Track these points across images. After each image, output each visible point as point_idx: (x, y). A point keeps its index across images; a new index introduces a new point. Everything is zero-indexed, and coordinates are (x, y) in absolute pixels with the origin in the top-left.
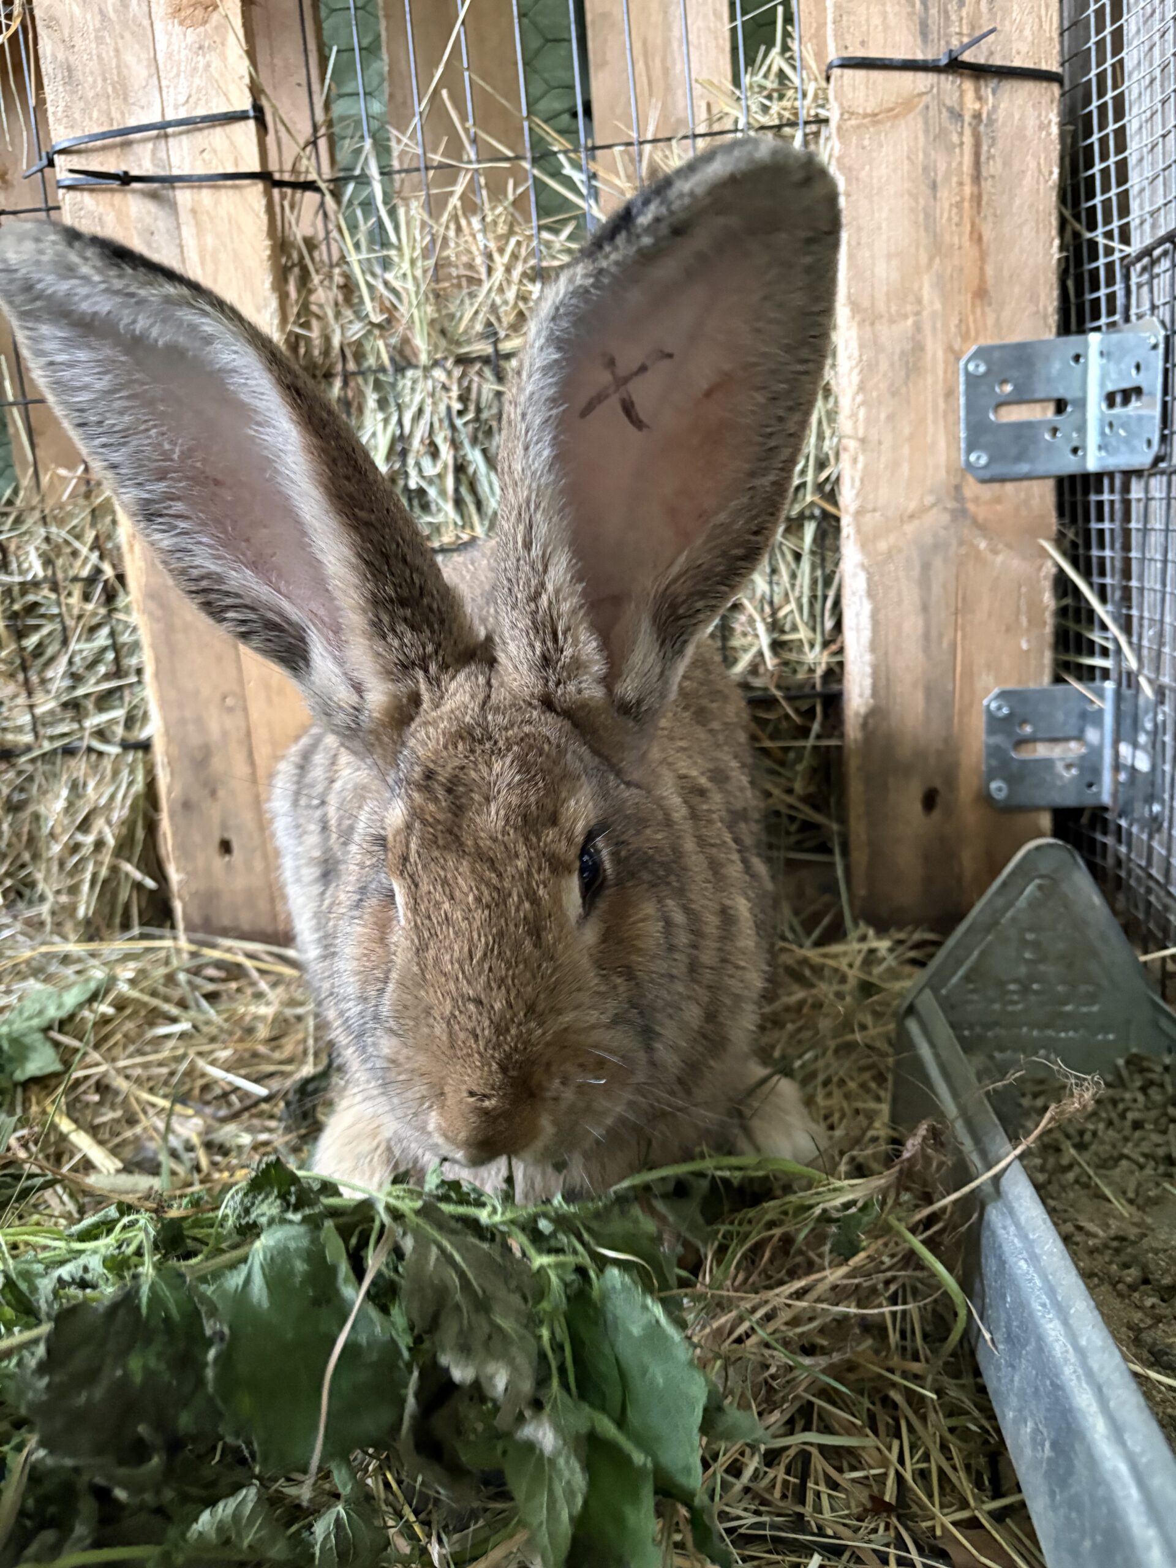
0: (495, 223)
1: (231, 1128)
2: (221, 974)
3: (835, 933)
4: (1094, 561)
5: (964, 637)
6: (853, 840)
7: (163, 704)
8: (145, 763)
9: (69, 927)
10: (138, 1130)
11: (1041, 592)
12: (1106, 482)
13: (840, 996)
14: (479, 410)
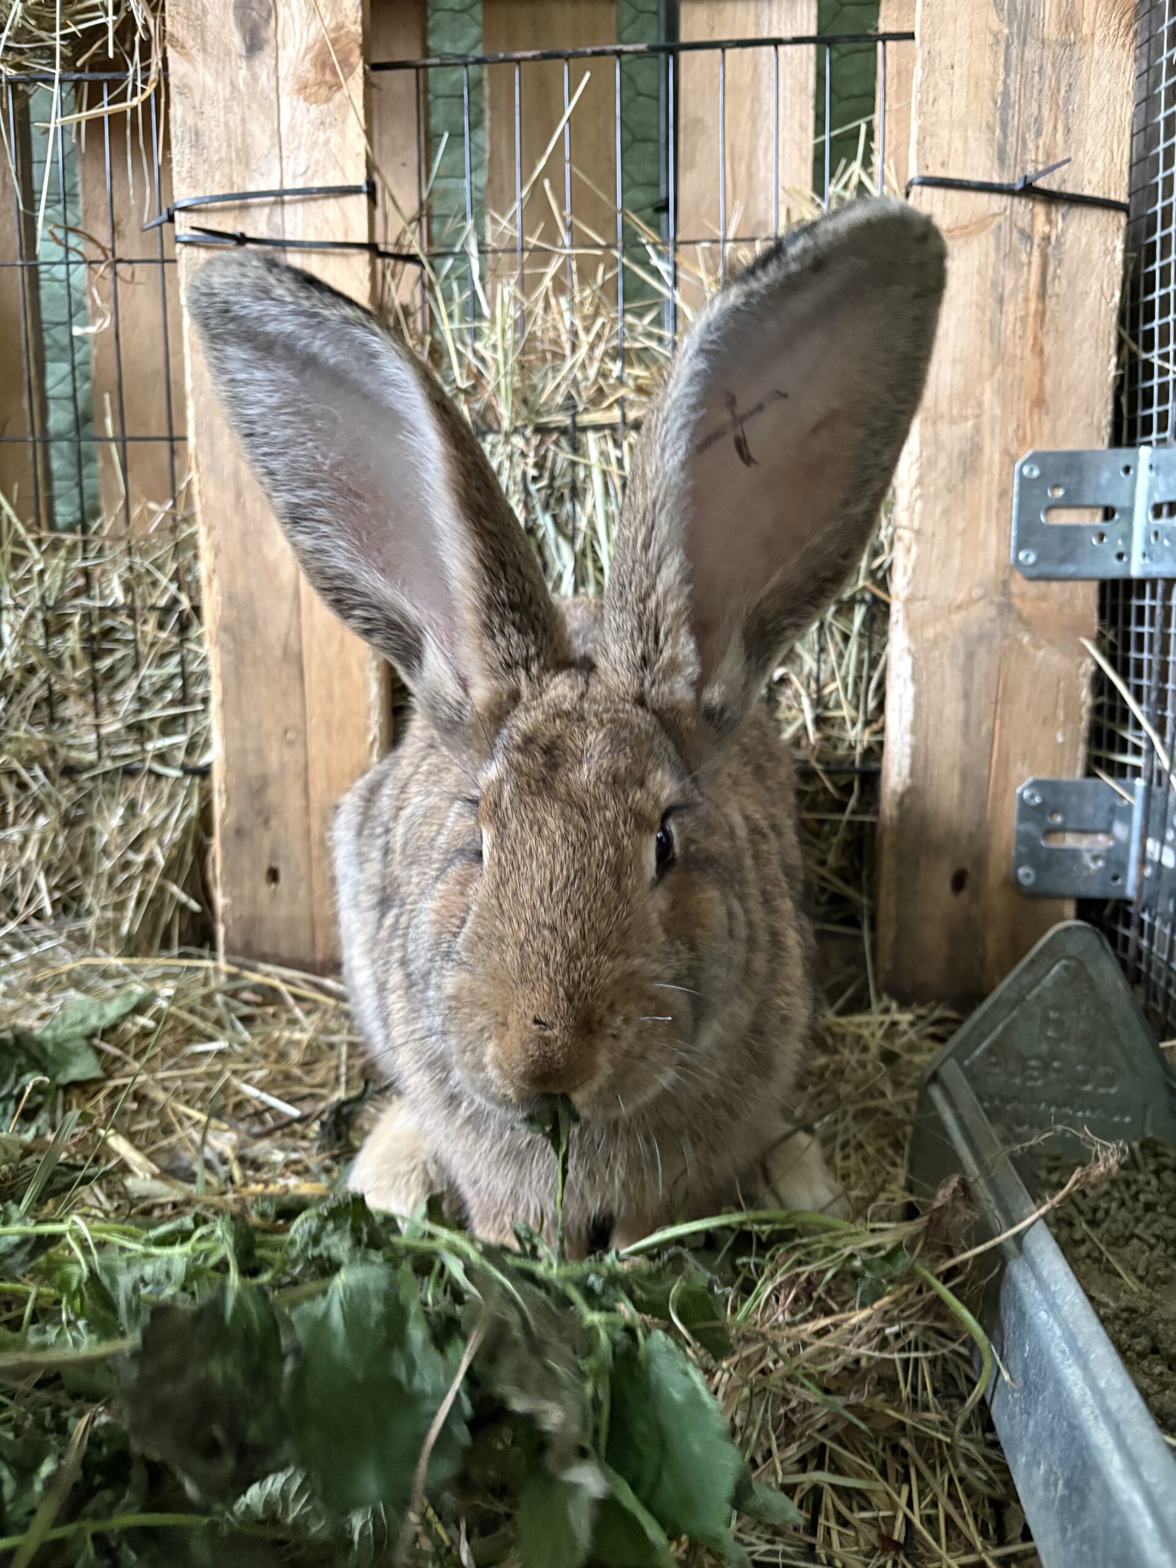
0: (582, 303)
1: (264, 1145)
2: (258, 999)
3: (859, 1004)
4: (1132, 663)
5: (1002, 726)
6: (882, 915)
7: (226, 733)
8: (201, 789)
9: (112, 941)
10: (173, 1139)
11: (1078, 688)
12: (1148, 588)
13: (863, 1065)
14: (552, 478)
